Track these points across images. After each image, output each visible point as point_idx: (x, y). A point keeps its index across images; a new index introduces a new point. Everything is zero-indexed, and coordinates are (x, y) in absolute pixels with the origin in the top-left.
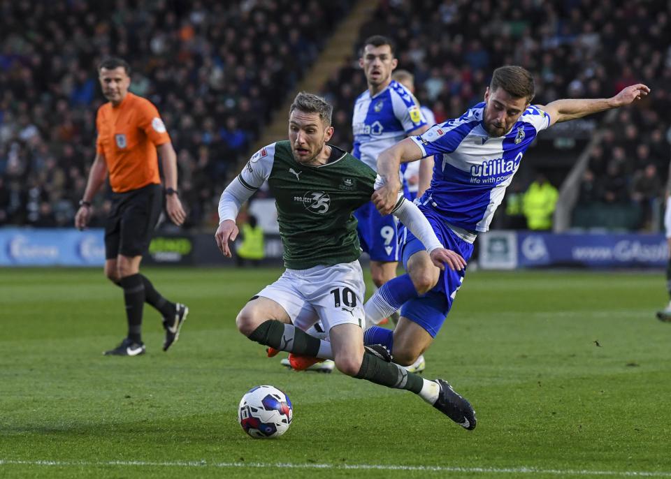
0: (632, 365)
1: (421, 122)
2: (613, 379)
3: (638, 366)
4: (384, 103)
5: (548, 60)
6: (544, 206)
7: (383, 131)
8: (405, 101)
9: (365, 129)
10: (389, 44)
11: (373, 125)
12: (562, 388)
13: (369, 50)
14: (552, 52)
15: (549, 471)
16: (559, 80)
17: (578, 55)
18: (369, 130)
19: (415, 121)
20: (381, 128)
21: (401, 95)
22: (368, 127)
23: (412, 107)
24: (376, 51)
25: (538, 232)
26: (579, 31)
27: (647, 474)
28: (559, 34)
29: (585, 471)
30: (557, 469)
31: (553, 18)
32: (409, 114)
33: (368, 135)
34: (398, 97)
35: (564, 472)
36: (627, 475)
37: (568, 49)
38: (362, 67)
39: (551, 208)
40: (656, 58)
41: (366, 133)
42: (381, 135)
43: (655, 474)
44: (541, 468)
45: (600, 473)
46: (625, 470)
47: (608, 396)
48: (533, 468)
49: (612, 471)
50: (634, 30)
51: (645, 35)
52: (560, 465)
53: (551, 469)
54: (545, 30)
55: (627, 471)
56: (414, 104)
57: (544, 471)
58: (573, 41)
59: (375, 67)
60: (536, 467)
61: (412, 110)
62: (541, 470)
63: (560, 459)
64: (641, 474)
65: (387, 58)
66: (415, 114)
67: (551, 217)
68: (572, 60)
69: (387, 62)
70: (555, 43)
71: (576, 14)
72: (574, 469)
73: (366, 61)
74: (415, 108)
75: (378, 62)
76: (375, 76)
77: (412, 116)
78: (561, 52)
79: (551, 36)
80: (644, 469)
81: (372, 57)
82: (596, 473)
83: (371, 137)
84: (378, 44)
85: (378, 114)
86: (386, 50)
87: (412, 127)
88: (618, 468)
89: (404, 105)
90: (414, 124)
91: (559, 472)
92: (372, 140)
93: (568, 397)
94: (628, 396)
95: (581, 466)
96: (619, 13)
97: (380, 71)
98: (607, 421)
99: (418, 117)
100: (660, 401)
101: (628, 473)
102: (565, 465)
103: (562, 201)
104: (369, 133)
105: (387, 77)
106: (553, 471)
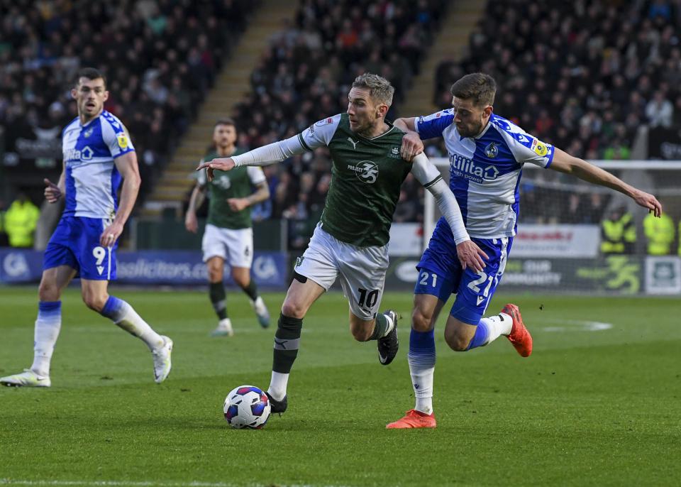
0: (106, 378)
1: (128, 148)
2: (87, 391)
3: (111, 379)
4: (94, 130)
5: (29, 81)
6: (26, 224)
7: (93, 156)
8: (114, 128)
9: (75, 154)
10: (103, 77)
11: (83, 151)
12: (38, 401)
13: (84, 82)
14: (33, 73)
15: (21, 483)
16: (40, 101)
17: (58, 78)
18: (79, 155)
19: (122, 146)
20: (91, 153)
21: (110, 122)
22: (79, 152)
23: (120, 133)
24: (91, 84)
25: (20, 249)
26: (60, 54)
27: (115, 483)
28: (40, 56)
29: (56, 482)
30: (29, 480)
31: (34, 40)
32: (116, 139)
33: (78, 160)
34: (108, 124)
35: (35, 483)
36: (96, 485)
37: (48, 71)
38: (75, 97)
39: (32, 226)
40: (133, 82)
41: (76, 158)
42: (91, 159)
43: (123, 483)
44: (14, 479)
45: (71, 483)
46: (95, 480)
47: (82, 409)
48: (5, 479)
49: (81, 481)
50: (112, 54)
51: (123, 60)
52: (32, 476)
53: (24, 480)
54: (26, 51)
55: (97, 481)
56: (122, 131)
57: (16, 482)
58: (53, 63)
59: (90, 99)
60: (9, 479)
61: (120, 136)
62: (12, 482)
63: (33, 471)
64: (110, 483)
65: (100, 91)
66: (123, 140)
67: (32, 234)
68: (52, 82)
69: (101, 94)
70: (36, 65)
71: (56, 37)
72: (46, 480)
73: (80, 93)
74: (123, 135)
75: (93, 94)
76: (90, 108)
77: (120, 141)
78: (42, 74)
79: (32, 58)
80: (112, 479)
81: (87, 89)
82: (66, 483)
83: (81, 162)
84: (92, 77)
85: (88, 139)
86: (100, 83)
87: (119, 152)
88: (88, 478)
89: (113, 131)
90: (121, 150)
91: (31, 483)
92: (83, 164)
93: (43, 410)
94: (101, 408)
95: (52, 477)
96: (98, 38)
97: (93, 103)
98: (79, 433)
99: (126, 143)
100: (131, 413)
101: (97, 483)
102: (37, 476)
103: (43, 219)
104: (79, 157)
105: (100, 109)
106: (25, 482)
